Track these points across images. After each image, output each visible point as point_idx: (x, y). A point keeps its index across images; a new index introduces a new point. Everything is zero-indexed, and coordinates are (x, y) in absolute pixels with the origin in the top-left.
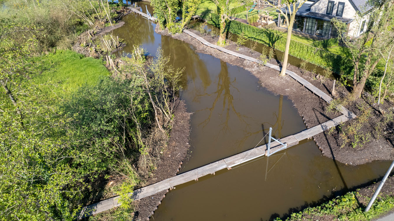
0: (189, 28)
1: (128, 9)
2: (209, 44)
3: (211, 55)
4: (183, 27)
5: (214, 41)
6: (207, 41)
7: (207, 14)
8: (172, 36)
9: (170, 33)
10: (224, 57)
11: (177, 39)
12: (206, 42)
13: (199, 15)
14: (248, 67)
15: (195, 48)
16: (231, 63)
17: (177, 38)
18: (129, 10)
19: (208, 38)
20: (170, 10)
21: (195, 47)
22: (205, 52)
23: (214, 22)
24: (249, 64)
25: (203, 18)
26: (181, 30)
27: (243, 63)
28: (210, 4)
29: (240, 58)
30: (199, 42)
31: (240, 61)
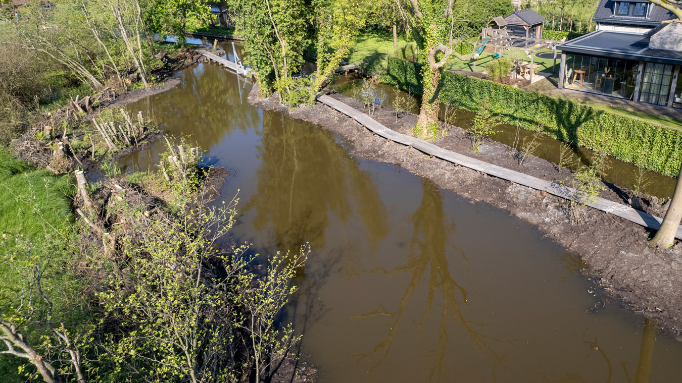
0: (333, 92)
1: (197, 54)
2: (389, 133)
3: (399, 165)
4: (317, 89)
5: (402, 125)
6: (381, 123)
7: (376, 61)
8: (290, 113)
9: (283, 105)
10: (438, 172)
11: (301, 121)
12: (380, 128)
13: (358, 63)
14: (526, 207)
15: (350, 144)
16: (466, 195)
17: (302, 116)
18: (199, 55)
19: (385, 116)
20: (284, 45)
21: (350, 141)
22: (379, 156)
23: (394, 78)
24: (527, 199)
25: (366, 70)
26: (313, 97)
27: (504, 193)
28: (380, 43)
29: (491, 176)
30: (360, 127)
31: (494, 187)
